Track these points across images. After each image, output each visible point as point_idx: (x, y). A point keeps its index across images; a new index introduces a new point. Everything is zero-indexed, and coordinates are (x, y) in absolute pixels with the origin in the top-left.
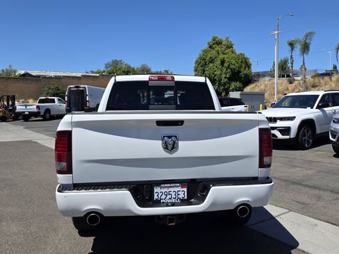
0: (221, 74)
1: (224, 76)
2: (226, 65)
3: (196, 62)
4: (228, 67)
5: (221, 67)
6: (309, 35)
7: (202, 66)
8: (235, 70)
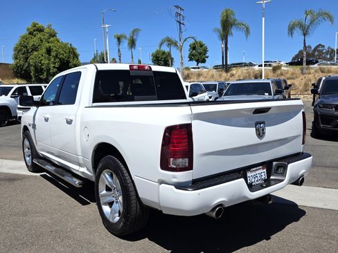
0: (48, 64)
1: (52, 65)
2: (53, 54)
3: (15, 49)
4: (56, 56)
5: (47, 56)
6: (135, 31)
7: (23, 54)
8: (64, 59)
